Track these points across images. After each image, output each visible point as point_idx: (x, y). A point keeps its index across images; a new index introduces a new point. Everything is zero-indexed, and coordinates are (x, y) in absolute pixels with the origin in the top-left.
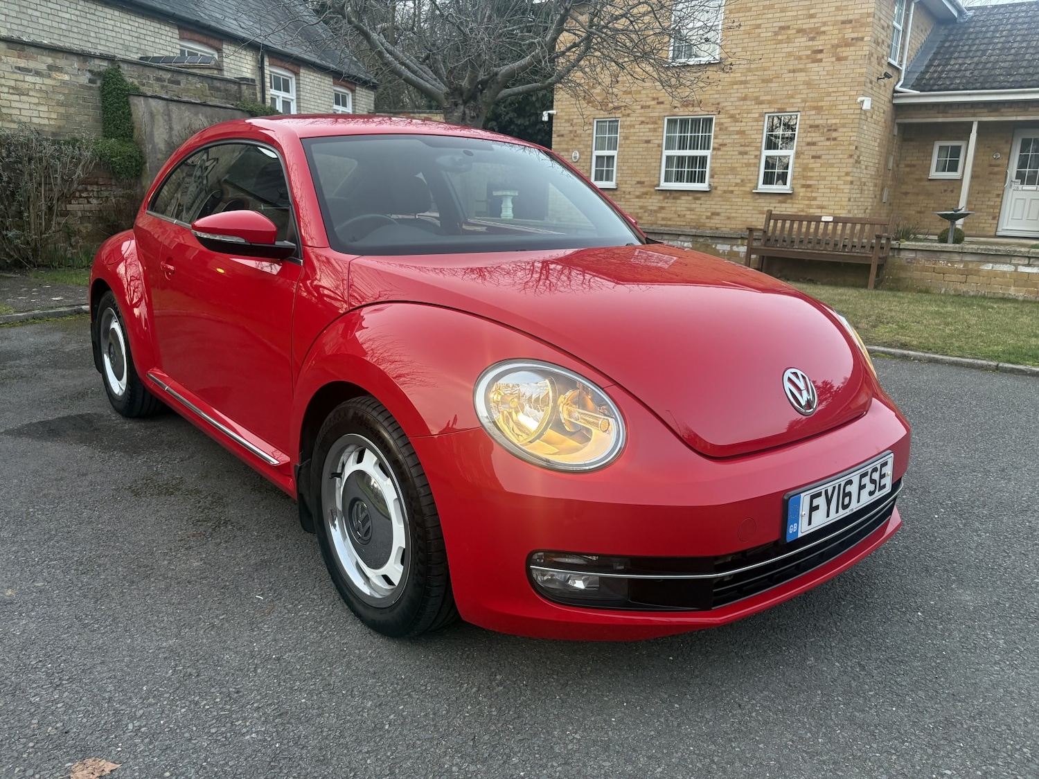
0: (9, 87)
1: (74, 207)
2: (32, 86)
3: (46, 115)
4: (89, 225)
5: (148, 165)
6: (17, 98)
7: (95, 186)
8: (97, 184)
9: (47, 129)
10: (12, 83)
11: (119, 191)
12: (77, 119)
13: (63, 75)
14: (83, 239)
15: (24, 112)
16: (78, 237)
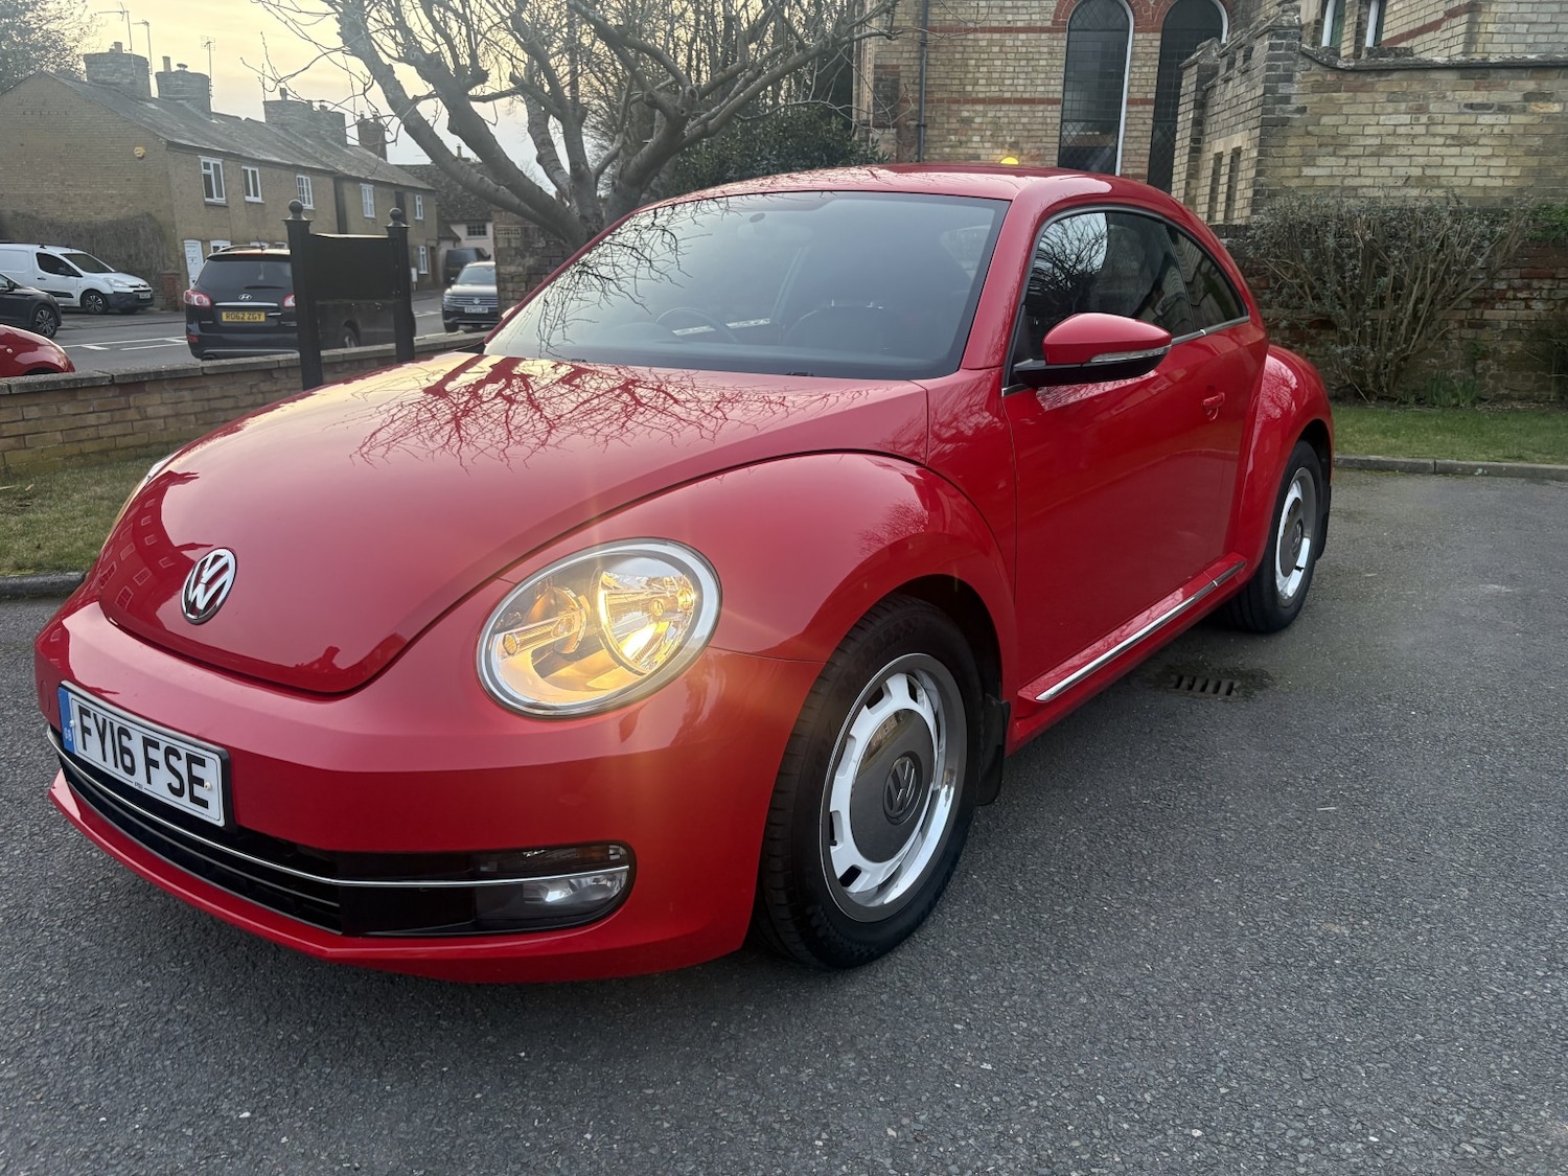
0: (1446, 136)
1: (1499, 314)
2: (1487, 130)
3: (1500, 172)
4: (1519, 345)
6: (1455, 150)
7: (1549, 282)
8: (1553, 277)
9: (1496, 194)
10: (1454, 130)
12: (1559, 174)
13: (1550, 105)
14: (1499, 365)
15: (1461, 172)
16: (1490, 361)
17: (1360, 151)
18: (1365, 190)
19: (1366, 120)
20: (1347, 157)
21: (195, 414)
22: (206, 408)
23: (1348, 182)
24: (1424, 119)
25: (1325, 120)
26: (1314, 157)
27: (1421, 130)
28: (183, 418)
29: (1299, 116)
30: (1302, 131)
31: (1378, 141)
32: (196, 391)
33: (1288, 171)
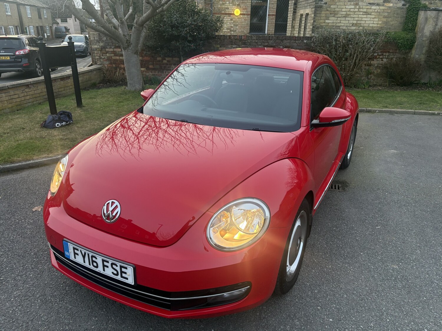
0: (363, 12)
1: (375, 62)
2: (374, 11)
3: (377, 22)
4: (379, 70)
5: (416, 43)
6: (365, 16)
7: (388, 53)
8: (389, 52)
9: (375, 28)
10: (365, 10)
11: (398, 55)
12: (391, 23)
13: (390, 4)
14: (374, 76)
15: (367, 22)
16: (372, 75)
17: (341, 16)
18: (342, 27)
19: (342, 7)
20: (337, 17)
21: (7, 100)
22: (10, 98)
23: (338, 25)
24: (358, 7)
25: (332, 6)
26: (329, 17)
27: (357, 10)
28: (3, 102)
29: (325, 5)
30: (326, 10)
31: (345, 13)
32: (6, 94)
33: (322, 21)
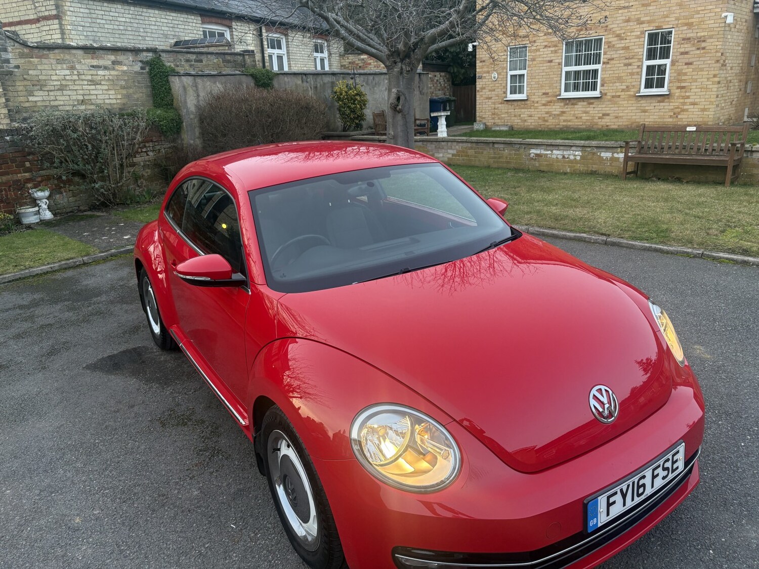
0: (88, 80)
1: (138, 159)
2: (103, 78)
3: (114, 97)
4: (149, 171)
5: (184, 124)
6: (93, 87)
7: (151, 143)
8: (152, 141)
9: (115, 106)
10: (90, 77)
11: (167, 145)
12: (135, 97)
13: (122, 66)
14: (146, 181)
15: (99, 97)
16: (142, 180)
17: (52, 88)
18: (61, 107)
19: (50, 72)
20: (48, 91)
23: (53, 103)
24: (75, 72)
25: (31, 72)
26: (32, 92)
27: (75, 77)
29: (17, 70)
30: (21, 78)
31: (59, 83)
33: (22, 99)
